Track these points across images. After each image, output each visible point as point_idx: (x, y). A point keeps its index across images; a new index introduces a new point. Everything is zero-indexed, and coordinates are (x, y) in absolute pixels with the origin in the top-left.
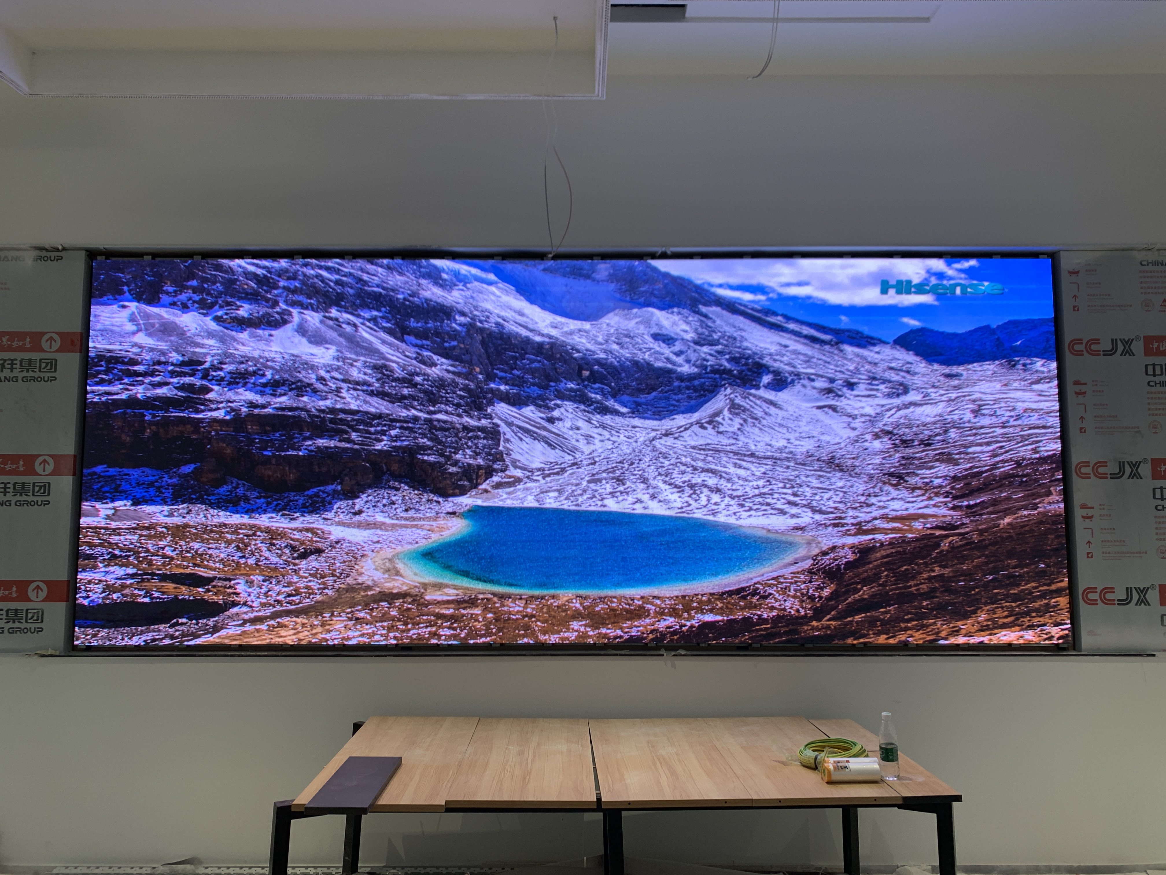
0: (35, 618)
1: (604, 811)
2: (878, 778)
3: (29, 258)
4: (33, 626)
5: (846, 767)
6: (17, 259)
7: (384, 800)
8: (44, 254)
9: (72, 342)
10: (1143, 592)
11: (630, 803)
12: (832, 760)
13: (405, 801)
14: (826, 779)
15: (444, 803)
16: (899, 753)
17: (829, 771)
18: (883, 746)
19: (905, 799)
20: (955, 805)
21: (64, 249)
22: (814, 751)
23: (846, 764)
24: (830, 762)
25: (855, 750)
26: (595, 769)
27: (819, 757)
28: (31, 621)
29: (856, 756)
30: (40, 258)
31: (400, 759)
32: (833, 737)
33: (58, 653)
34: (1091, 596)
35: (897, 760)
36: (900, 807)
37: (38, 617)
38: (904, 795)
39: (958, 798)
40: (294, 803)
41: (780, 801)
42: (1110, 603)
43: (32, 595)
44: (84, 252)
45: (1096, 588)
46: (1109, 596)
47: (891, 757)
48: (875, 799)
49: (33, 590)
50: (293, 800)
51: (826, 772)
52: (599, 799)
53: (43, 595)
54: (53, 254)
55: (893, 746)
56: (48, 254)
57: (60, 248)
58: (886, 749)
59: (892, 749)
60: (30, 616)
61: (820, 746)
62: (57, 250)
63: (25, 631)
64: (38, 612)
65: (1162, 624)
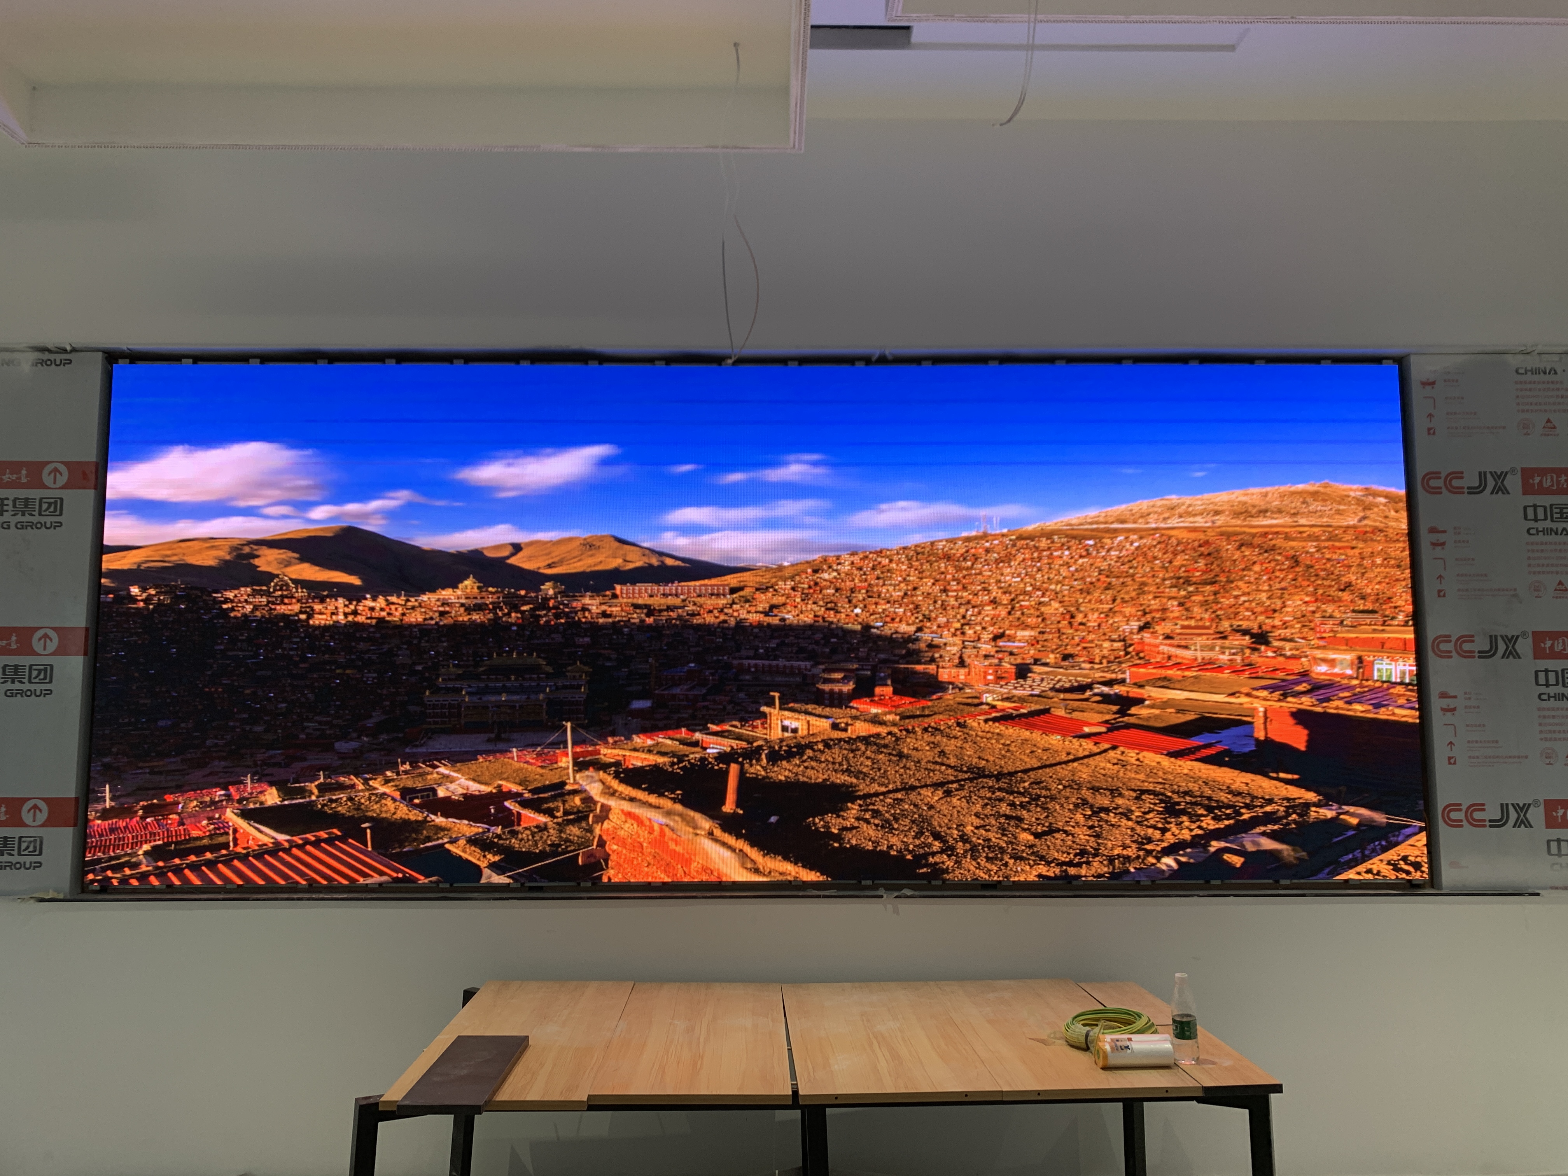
0: (31, 849)
1: (802, 1108)
2: (1170, 1062)
3: (26, 362)
4: (28, 860)
5: (1127, 1047)
6: (10, 363)
7: (505, 1094)
8: (46, 356)
9: (84, 474)
10: (1523, 809)
11: (836, 1097)
12: (1108, 1038)
13: (533, 1096)
14: (1101, 1064)
15: (585, 1099)
16: (1198, 1027)
17: (1105, 1052)
18: (1178, 1019)
19: (1206, 1089)
20: (1273, 1097)
21: (74, 350)
22: (1085, 1025)
23: (1128, 1043)
24: (1106, 1040)
25: (1140, 1023)
26: (790, 1050)
27: (1091, 1034)
28: (26, 852)
29: (1141, 1031)
30: (42, 362)
31: (526, 1038)
32: (1110, 1006)
33: (61, 896)
35: (1195, 1037)
36: (1200, 1100)
37: (35, 847)
38: (1205, 1085)
39: (1278, 1088)
40: (382, 1099)
41: (1039, 1093)
42: (1478, 824)
43: (27, 817)
44: (100, 354)
45: (1460, 805)
46: (1477, 815)
47: (1188, 1033)
48: (1167, 1090)
49: (29, 811)
50: (381, 1096)
51: (1101, 1052)
52: (795, 1093)
53: (42, 817)
54: (59, 357)
55: (1189, 1019)
56: (52, 357)
57: (69, 348)
58: (1181, 1023)
59: (1188, 1023)
60: (24, 846)
61: (1092, 1019)
62: (65, 351)
63: (18, 866)
64: (35, 841)
65: (1549, 852)
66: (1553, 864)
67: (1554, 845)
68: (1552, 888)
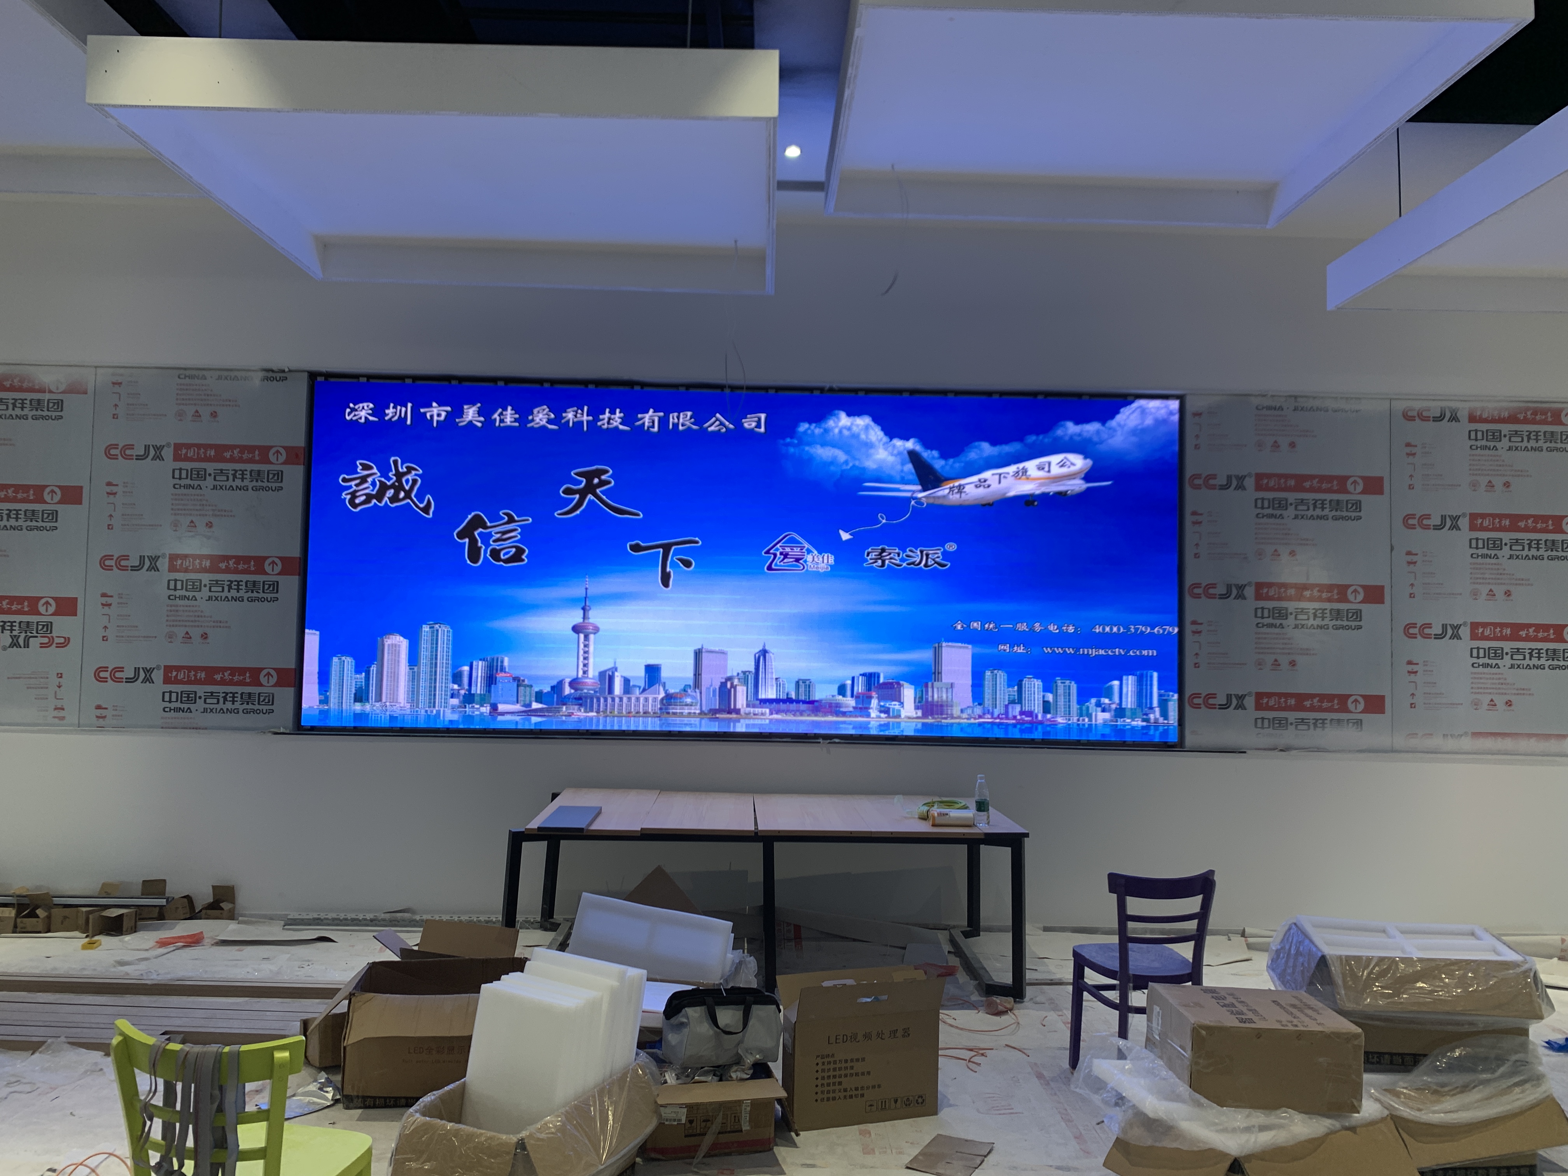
0: (267, 701)
1: (761, 840)
2: (971, 823)
3: (257, 379)
4: (265, 708)
5: (947, 814)
6: (246, 379)
8: (270, 374)
9: (297, 456)
10: (1241, 698)
11: (781, 832)
12: (938, 810)
14: (931, 823)
15: (639, 830)
17: (934, 817)
19: (986, 834)
21: (290, 371)
22: (927, 807)
23: (948, 812)
25: (959, 806)
27: (930, 810)
28: (263, 703)
29: (958, 809)
30: (267, 379)
31: (601, 809)
33: (288, 731)
34: (1196, 701)
35: (987, 811)
37: (269, 700)
41: (892, 833)
42: (1212, 707)
43: (263, 680)
44: (306, 373)
45: (1200, 694)
46: (1211, 701)
47: (983, 809)
48: (964, 834)
49: (265, 676)
51: (932, 817)
52: (756, 829)
53: (273, 680)
54: (278, 375)
55: (985, 801)
56: (274, 375)
57: (287, 370)
58: (979, 803)
59: (984, 803)
60: (262, 698)
61: (932, 804)
62: (283, 371)
63: (258, 711)
64: (269, 696)
65: (1256, 726)
66: (1258, 734)
67: (1259, 721)
68: (1256, 749)
